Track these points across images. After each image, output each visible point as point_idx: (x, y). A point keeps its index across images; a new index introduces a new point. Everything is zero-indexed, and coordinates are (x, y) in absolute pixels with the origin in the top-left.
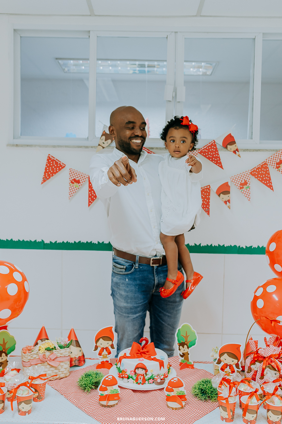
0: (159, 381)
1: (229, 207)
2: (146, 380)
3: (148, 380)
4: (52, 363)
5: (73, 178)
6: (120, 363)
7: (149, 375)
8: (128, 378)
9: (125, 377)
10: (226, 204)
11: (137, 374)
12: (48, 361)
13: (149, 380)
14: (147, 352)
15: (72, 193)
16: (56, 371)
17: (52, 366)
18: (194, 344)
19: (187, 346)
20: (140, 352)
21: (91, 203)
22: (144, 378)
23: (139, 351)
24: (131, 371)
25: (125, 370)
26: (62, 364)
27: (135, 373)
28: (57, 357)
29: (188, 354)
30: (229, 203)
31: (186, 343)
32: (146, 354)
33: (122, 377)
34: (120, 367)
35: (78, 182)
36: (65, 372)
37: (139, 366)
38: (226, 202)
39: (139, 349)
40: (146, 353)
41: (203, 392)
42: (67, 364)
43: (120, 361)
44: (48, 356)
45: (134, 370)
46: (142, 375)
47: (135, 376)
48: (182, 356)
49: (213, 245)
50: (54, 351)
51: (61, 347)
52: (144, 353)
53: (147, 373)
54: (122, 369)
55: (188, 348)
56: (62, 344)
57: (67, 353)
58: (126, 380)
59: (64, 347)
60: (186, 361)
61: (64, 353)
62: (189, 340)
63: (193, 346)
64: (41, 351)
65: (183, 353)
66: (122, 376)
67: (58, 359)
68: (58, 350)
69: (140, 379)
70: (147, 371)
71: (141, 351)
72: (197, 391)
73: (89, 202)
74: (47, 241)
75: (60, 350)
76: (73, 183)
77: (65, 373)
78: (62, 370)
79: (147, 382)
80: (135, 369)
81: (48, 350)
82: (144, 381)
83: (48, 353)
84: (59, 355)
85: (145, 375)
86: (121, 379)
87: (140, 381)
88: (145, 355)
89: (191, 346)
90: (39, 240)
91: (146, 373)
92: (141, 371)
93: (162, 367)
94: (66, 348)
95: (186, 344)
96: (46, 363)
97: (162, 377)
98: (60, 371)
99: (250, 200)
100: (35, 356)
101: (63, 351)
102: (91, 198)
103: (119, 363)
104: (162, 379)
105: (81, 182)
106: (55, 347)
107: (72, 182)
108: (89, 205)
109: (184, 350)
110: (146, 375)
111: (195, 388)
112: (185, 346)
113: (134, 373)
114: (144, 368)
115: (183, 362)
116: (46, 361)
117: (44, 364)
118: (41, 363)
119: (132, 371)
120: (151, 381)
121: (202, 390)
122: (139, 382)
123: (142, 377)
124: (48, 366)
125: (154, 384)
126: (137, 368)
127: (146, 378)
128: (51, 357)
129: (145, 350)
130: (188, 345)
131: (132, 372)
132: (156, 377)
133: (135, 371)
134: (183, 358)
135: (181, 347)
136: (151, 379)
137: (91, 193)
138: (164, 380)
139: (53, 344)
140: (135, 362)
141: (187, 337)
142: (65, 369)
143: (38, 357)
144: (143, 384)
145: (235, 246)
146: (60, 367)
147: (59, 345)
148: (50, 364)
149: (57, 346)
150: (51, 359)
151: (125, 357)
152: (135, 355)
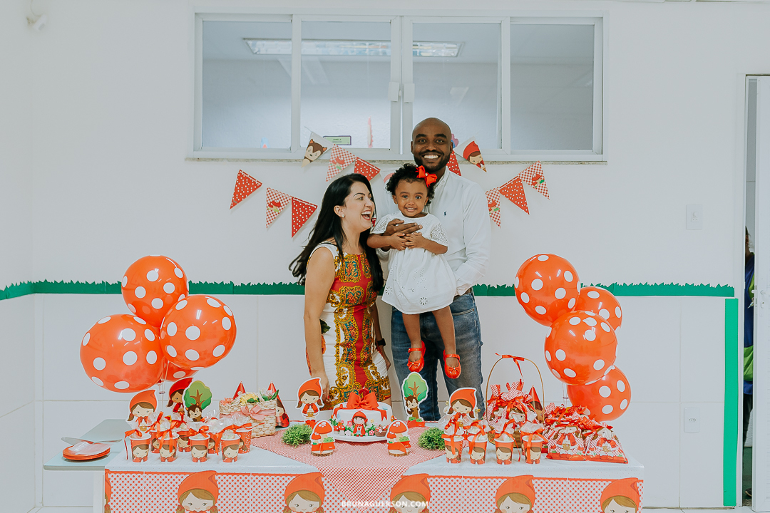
0: (380, 431)
2: (365, 432)
4: (256, 417)
5: (271, 201)
7: (369, 425)
8: (345, 430)
9: (342, 429)
11: (355, 425)
12: (251, 415)
14: (367, 403)
15: (270, 220)
16: (261, 426)
17: (256, 420)
19: (416, 400)
20: (358, 404)
22: (363, 428)
25: (341, 422)
26: (267, 418)
27: (353, 423)
28: (261, 411)
31: (414, 396)
33: (339, 430)
34: (335, 420)
35: (278, 205)
37: (357, 415)
39: (358, 400)
41: (430, 440)
44: (251, 409)
45: (351, 420)
46: (360, 425)
48: (410, 413)
50: (258, 403)
51: (265, 399)
52: (364, 404)
53: (367, 423)
54: (337, 421)
55: (417, 402)
56: (267, 396)
58: (342, 432)
59: (269, 400)
60: (414, 419)
61: (268, 406)
62: (418, 392)
64: (243, 403)
65: (411, 409)
67: (262, 413)
68: (262, 403)
69: (359, 430)
70: (367, 421)
71: (360, 402)
72: (424, 440)
75: (265, 402)
76: (272, 207)
77: (270, 429)
78: (267, 425)
79: (366, 434)
80: (353, 418)
82: (363, 432)
83: (250, 406)
84: (263, 408)
85: (364, 426)
87: (359, 432)
88: (365, 406)
91: (365, 423)
92: (359, 421)
93: (384, 418)
95: (415, 398)
98: (265, 426)
100: (236, 408)
101: (267, 403)
105: (282, 205)
106: (259, 399)
107: (270, 205)
108: (293, 235)
109: (413, 405)
110: (366, 425)
111: (421, 437)
112: (414, 400)
114: (364, 417)
117: (246, 418)
120: (371, 432)
121: (429, 437)
122: (357, 433)
123: (361, 428)
125: (375, 436)
126: (355, 417)
127: (366, 429)
128: (254, 410)
129: (364, 401)
132: (377, 428)
133: (353, 420)
134: (411, 415)
135: (409, 402)
137: (296, 219)
139: (257, 395)
140: (354, 412)
141: (415, 389)
142: (270, 425)
143: (239, 410)
144: (362, 436)
146: (264, 422)
147: (262, 396)
148: (254, 417)
149: (261, 398)
150: (254, 413)
151: (341, 408)
152: (353, 405)
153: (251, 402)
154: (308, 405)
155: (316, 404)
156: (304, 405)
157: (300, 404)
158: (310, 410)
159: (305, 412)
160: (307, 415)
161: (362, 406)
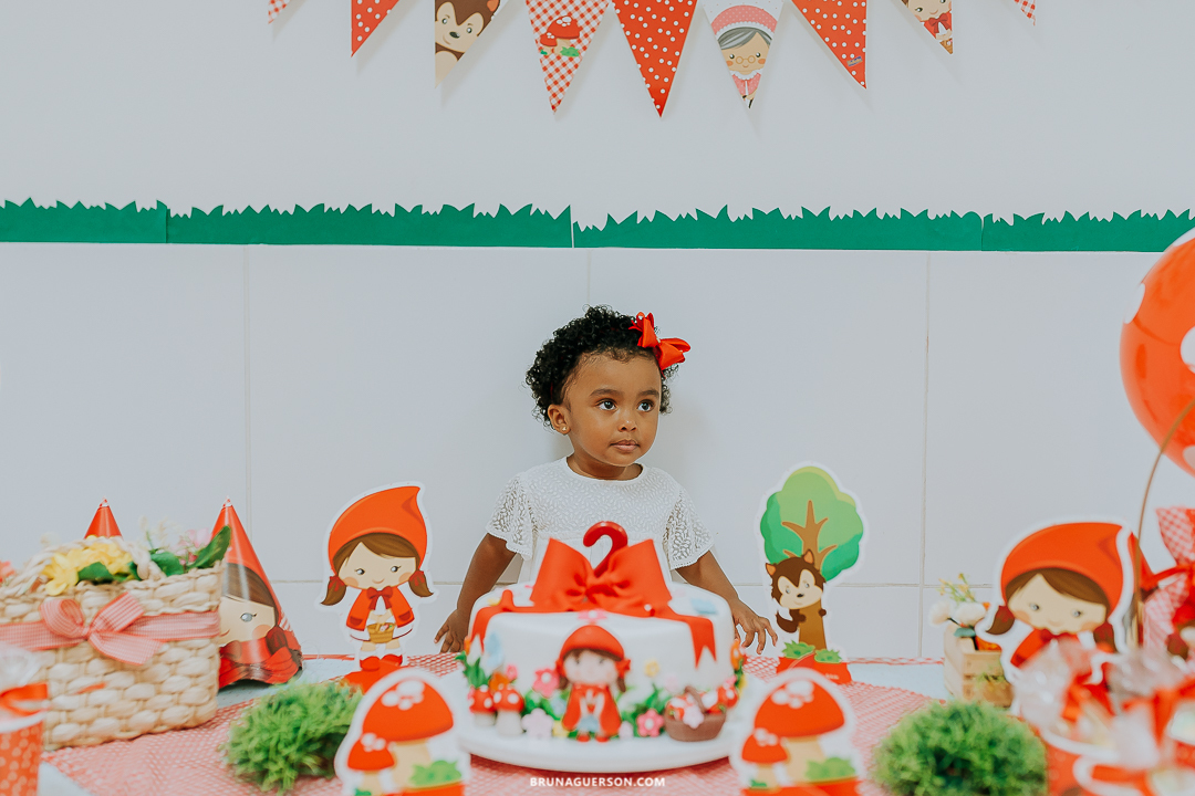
0: (694, 718)
1: (948, 46)
2: (619, 721)
3: (635, 716)
4: (119, 648)
6: (482, 638)
7: (638, 690)
8: (524, 709)
9: (509, 707)
10: (935, 31)
11: (569, 688)
12: (94, 638)
13: (641, 719)
14: (624, 584)
16: (143, 690)
17: (118, 665)
18: (851, 562)
19: (816, 573)
20: (583, 589)
21: (366, 36)
22: (610, 705)
23: (579, 580)
24: (539, 674)
25: (504, 671)
26: (174, 653)
27: (564, 680)
28: (142, 620)
29: (823, 613)
30: (948, 27)
31: (808, 559)
32: (616, 595)
33: (494, 711)
34: (478, 662)
36: (193, 694)
37: (581, 640)
38: (932, 25)
39: (581, 572)
40: (617, 590)
41: (949, 767)
42: (201, 652)
43: (481, 629)
44: (95, 611)
45: (553, 666)
46: (597, 690)
47: (563, 697)
48: (788, 626)
49: (881, 216)
50: (130, 584)
51: (168, 567)
52: (607, 590)
53: (629, 679)
54: (488, 668)
55: (820, 582)
56: (176, 551)
57: (201, 595)
58: (509, 719)
59: (186, 568)
60: (807, 650)
61: (181, 598)
62: (822, 542)
63: (845, 574)
64: (58, 585)
65: (792, 612)
66: (488, 703)
67: (150, 627)
68: (150, 583)
69: (591, 709)
70: (627, 668)
71: (592, 580)
72: (913, 764)
73: (356, 31)
74: (180, 208)
75: (164, 579)
77: (190, 702)
78: (175, 683)
79: (626, 729)
80: (563, 657)
81: (95, 583)
82: (611, 722)
83: (92, 598)
84: (155, 606)
85: (615, 691)
86: (486, 719)
87: (589, 722)
88: (613, 599)
89: (835, 573)
90: (146, 203)
91: (621, 681)
92: (591, 670)
93: (706, 652)
94: (193, 572)
95: (812, 568)
96: (83, 650)
97: (710, 700)
98: (165, 687)
99: (1034, 13)
100: (16, 609)
101: (176, 584)
102: (364, 14)
103: (477, 638)
104: (707, 712)
106: (134, 567)
108: (356, 46)
109: (800, 596)
110: (623, 688)
111: (897, 750)
112: (806, 576)
113: (555, 682)
114: (610, 651)
115: (798, 653)
116: (86, 638)
117: (73, 652)
118: (56, 649)
119: (547, 671)
120: (649, 722)
122: (583, 726)
123: (600, 701)
124: (97, 666)
125: (665, 739)
126: (573, 649)
127: (625, 704)
128: (109, 613)
129: (610, 577)
130: (822, 568)
131: (547, 678)
132: (677, 703)
133: (559, 670)
134: (795, 636)
135: (783, 582)
136: (652, 713)
138: (720, 712)
139: (126, 549)
140: (563, 625)
141: (811, 529)
142: (189, 682)
143: (34, 616)
144: (606, 739)
145: (972, 216)
146: (161, 670)
147: (155, 557)
148: (110, 648)
149: (145, 562)
150: (109, 627)
151: (507, 607)
152: (562, 597)
153: (99, 578)
154: (371, 596)
155: (405, 590)
156: (351, 596)
157: (336, 591)
158: (381, 614)
159: (356, 622)
160: (365, 635)
161: (600, 597)
